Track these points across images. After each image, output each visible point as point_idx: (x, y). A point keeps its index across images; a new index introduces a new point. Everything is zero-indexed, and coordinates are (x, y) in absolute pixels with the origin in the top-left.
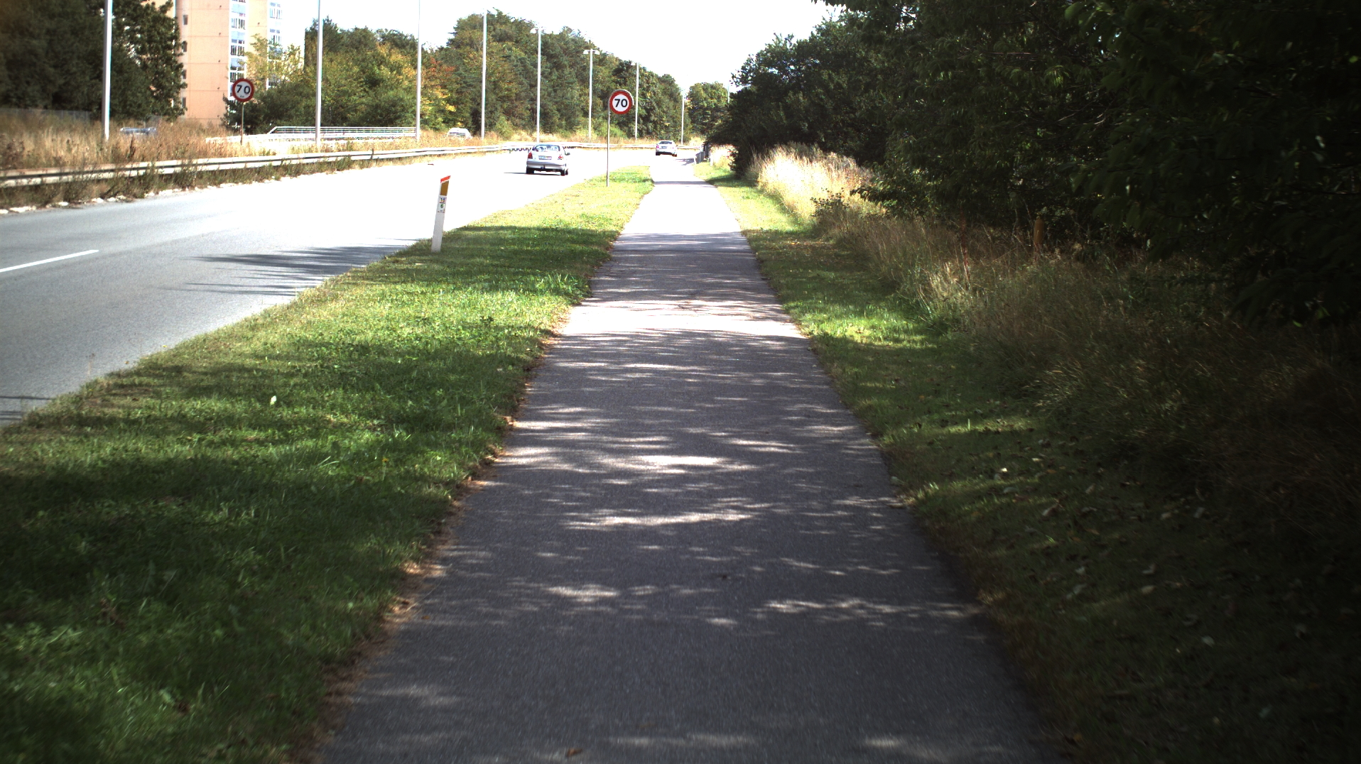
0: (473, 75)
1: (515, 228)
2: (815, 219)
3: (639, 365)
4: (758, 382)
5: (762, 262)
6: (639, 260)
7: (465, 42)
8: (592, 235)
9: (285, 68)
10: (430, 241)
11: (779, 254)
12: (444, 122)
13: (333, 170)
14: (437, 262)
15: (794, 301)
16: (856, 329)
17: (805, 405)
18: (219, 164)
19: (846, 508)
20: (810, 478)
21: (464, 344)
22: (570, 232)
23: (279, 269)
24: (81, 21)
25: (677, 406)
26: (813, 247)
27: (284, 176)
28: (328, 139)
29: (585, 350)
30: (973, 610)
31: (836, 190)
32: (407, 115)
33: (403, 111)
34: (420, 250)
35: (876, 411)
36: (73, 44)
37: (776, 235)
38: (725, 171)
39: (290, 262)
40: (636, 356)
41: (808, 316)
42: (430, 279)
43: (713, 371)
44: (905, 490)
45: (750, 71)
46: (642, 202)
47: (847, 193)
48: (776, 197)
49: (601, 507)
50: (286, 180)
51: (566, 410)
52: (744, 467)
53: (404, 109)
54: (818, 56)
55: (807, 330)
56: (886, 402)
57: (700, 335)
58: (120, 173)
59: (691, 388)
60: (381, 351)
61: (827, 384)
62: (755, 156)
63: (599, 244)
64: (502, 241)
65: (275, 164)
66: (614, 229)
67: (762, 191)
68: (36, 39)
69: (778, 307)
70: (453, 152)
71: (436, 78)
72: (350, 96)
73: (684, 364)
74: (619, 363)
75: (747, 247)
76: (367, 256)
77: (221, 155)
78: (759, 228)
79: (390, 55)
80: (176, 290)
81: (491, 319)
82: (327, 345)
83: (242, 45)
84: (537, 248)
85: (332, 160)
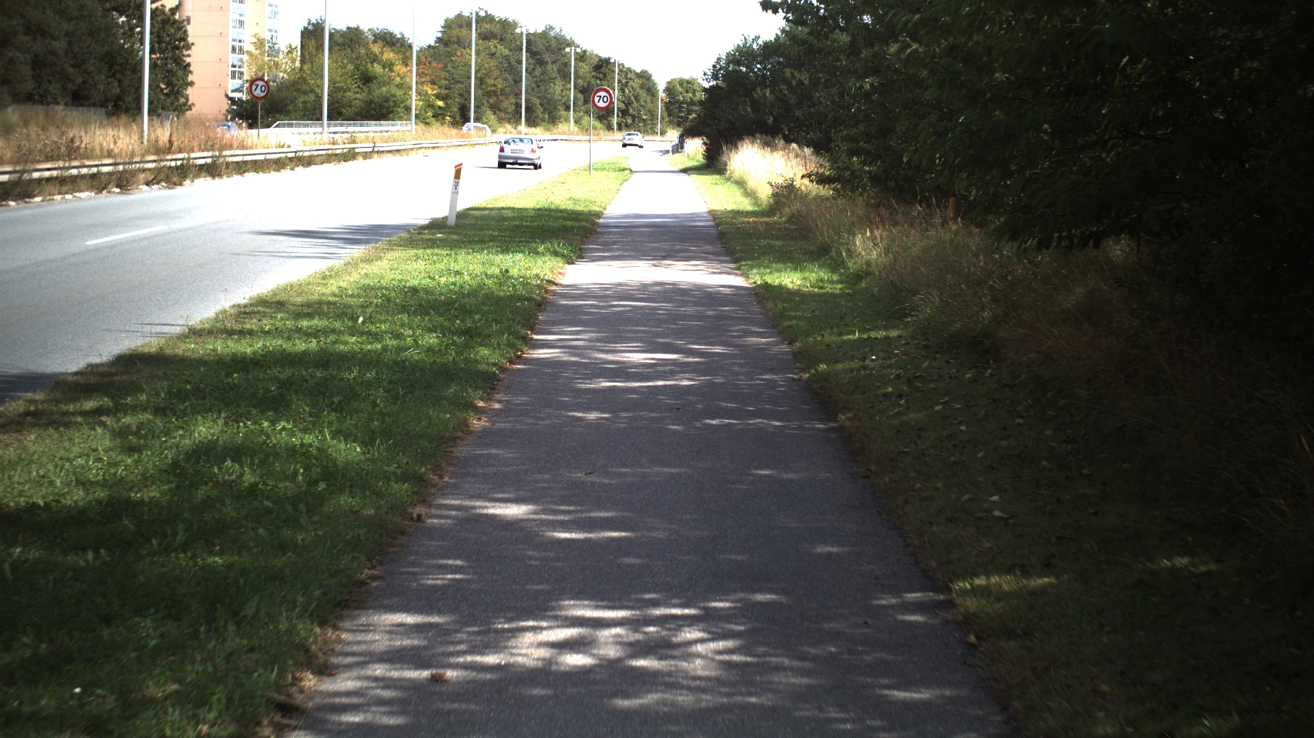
0: (461, 72)
1: (514, 208)
2: (771, 200)
3: (621, 303)
4: (711, 313)
5: (723, 234)
6: (620, 233)
7: (453, 40)
8: (579, 214)
9: (284, 66)
10: (446, 218)
11: (738, 228)
12: (433, 116)
13: (340, 161)
14: (454, 233)
15: (745, 261)
16: (790, 279)
17: (743, 327)
18: (243, 155)
19: (763, 379)
20: (741, 365)
21: (488, 288)
22: (561, 211)
23: (324, 241)
24: (97, 24)
25: (650, 326)
26: (767, 223)
27: (298, 166)
28: (334, 133)
29: (581, 294)
30: (833, 425)
31: (789, 174)
32: (399, 110)
33: (395, 106)
34: (437, 225)
35: (794, 328)
36: (90, 45)
37: (738, 213)
38: (698, 161)
39: (328, 235)
40: (619, 297)
41: (755, 271)
42: (454, 245)
43: (677, 307)
44: (803, 370)
45: (720, 69)
46: (622, 188)
47: (799, 177)
48: (741, 183)
49: (598, 378)
50: (300, 169)
51: (570, 329)
52: (696, 360)
53: (396, 104)
54: (782, 55)
55: (753, 281)
56: (802, 323)
57: (668, 284)
58: (163, 164)
59: (661, 317)
60: (427, 291)
61: (762, 314)
62: (725, 148)
63: (587, 221)
64: (504, 219)
65: (290, 155)
66: (598, 209)
67: (729, 179)
68: (55, 40)
69: (733, 266)
70: (445, 145)
71: (426, 75)
72: (345, 92)
73: (656, 302)
74: (607, 302)
75: (712, 223)
76: (390, 231)
77: (243, 147)
78: (723, 209)
79: (382, 53)
80: (244, 255)
81: (507, 271)
82: (386, 289)
83: (242, 44)
84: (535, 223)
85: (339, 151)
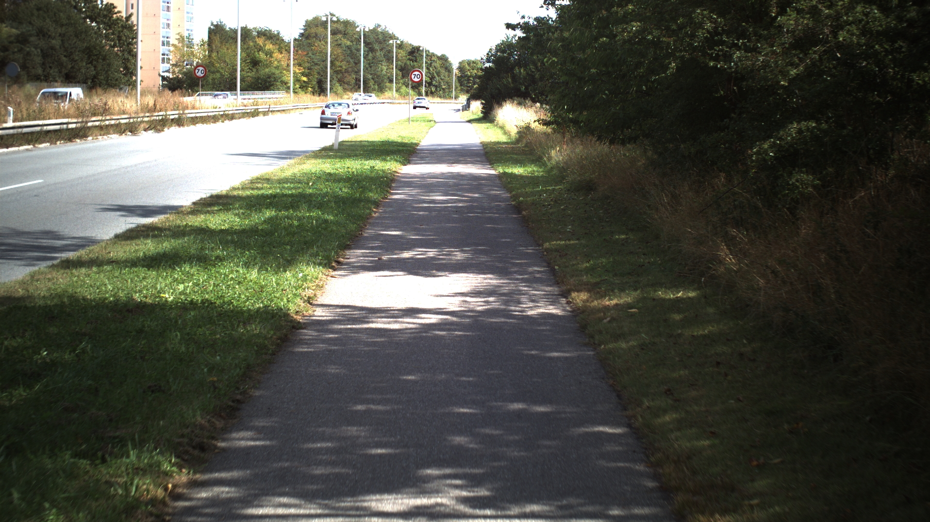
0: (318, 57)
1: (368, 141)
2: (517, 135)
3: (432, 180)
4: (475, 183)
5: (487, 152)
7: (312, 35)
8: (406, 144)
9: (198, 54)
10: (333, 145)
11: (496, 150)
12: (300, 88)
13: (250, 117)
14: (339, 152)
15: (496, 163)
16: (518, 170)
17: (490, 188)
18: (195, 113)
19: (495, 204)
20: (486, 200)
21: (366, 174)
24: (79, 28)
25: (445, 188)
26: (513, 147)
27: (226, 120)
28: (246, 99)
29: (411, 176)
30: (519, 215)
31: (528, 120)
32: (279, 84)
35: (513, 188)
37: (499, 143)
38: (478, 115)
41: (500, 168)
42: (341, 157)
43: (458, 181)
44: (513, 201)
45: (491, 56)
46: (430, 130)
47: (533, 121)
49: (423, 203)
51: (408, 189)
52: (466, 198)
53: (276, 80)
55: (498, 171)
56: (518, 186)
57: (455, 173)
59: (451, 184)
61: (500, 183)
63: (410, 147)
65: (221, 113)
66: (416, 142)
69: (489, 166)
73: (448, 179)
74: (424, 179)
75: (481, 148)
78: (490, 141)
79: (265, 45)
83: (169, 40)
84: (382, 148)
85: (249, 111)
